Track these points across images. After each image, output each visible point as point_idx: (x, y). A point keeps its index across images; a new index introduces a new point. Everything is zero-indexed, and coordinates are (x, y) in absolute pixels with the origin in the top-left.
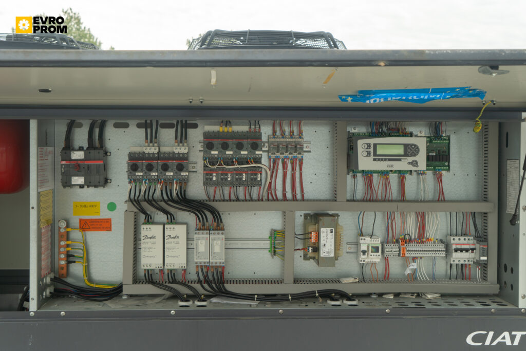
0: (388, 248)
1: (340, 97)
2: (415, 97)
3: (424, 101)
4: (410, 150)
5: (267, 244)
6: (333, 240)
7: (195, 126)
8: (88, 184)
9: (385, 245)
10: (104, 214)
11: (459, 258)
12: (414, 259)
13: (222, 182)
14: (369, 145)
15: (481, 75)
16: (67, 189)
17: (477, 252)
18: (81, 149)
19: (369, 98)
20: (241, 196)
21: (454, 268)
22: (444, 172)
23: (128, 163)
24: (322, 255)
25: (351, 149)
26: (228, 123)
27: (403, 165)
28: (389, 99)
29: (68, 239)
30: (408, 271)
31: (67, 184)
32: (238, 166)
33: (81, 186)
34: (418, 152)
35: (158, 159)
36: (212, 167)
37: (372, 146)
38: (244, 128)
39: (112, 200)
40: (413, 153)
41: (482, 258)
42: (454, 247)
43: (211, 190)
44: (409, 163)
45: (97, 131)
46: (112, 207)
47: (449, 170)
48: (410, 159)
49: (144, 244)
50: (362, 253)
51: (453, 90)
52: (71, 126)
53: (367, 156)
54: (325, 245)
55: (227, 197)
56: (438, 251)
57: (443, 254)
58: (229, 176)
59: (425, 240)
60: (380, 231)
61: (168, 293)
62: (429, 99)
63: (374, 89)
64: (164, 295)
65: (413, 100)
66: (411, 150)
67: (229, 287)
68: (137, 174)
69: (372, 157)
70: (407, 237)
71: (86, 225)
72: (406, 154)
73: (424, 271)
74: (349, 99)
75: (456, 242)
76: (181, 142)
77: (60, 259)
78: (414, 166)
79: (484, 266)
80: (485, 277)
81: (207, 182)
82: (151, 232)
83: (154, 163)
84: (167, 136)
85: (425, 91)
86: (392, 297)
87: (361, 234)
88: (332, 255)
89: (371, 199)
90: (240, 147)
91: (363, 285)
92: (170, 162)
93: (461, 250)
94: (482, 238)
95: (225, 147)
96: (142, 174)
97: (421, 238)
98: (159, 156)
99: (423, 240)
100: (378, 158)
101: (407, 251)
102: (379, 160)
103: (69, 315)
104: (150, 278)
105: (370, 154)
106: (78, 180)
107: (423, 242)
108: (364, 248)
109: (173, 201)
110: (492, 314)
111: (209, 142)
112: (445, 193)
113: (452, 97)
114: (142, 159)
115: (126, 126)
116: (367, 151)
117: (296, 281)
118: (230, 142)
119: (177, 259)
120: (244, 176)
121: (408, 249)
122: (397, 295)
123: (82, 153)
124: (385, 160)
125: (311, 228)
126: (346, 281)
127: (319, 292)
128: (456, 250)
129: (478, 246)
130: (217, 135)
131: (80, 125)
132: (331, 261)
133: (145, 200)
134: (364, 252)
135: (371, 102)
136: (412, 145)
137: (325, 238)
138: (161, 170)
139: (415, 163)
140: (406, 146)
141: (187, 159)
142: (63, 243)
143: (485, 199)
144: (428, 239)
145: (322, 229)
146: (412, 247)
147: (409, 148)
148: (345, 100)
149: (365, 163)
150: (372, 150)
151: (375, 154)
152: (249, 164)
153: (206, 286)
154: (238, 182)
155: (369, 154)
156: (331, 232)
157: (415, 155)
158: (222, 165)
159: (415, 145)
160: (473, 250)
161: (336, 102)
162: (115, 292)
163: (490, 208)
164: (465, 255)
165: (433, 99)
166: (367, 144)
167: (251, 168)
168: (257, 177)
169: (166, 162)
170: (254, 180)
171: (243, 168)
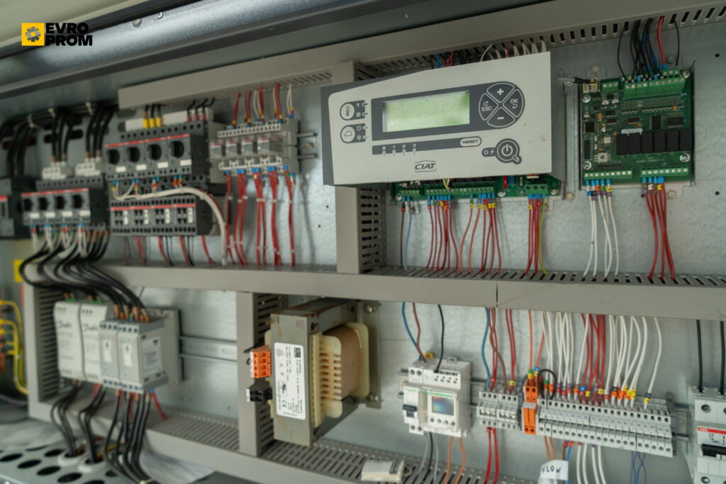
0: (487, 404)
4: (491, 107)
6: (302, 377)
9: (481, 394)
12: (569, 444)
14: (359, 107)
22: (672, 186)
24: (280, 410)
26: (155, 110)
29: (2, 317)
34: (519, 110)
36: (119, 199)
37: (368, 109)
38: (182, 117)
40: (502, 113)
42: (702, 436)
44: (487, 152)
47: (691, 177)
48: (491, 138)
49: (61, 336)
50: (405, 412)
53: (355, 141)
54: (284, 387)
56: (645, 436)
58: (147, 215)
59: (606, 392)
66: (492, 104)
68: (32, 216)
69: (370, 143)
70: (548, 377)
72: (477, 123)
75: (711, 418)
76: (95, 155)
78: (505, 159)
82: (67, 316)
83: (49, 196)
88: (302, 416)
89: (446, 266)
92: (66, 193)
95: (134, 155)
96: (38, 216)
97: (594, 384)
99: (600, 391)
100: (388, 143)
101: (540, 420)
102: (389, 149)
105: (363, 133)
107: (599, 400)
108: (410, 398)
111: (112, 149)
116: (354, 127)
120: (168, 215)
121: (542, 416)
124: (409, 147)
128: (710, 451)
130: (138, 136)
134: (410, 410)
136: (494, 87)
137: (284, 369)
139: (509, 151)
140: (476, 94)
144: (615, 390)
145: (278, 346)
146: (558, 410)
147: (486, 98)
150: (367, 121)
151: (378, 133)
152: (174, 188)
155: (359, 133)
156: (298, 355)
157: (508, 121)
158: (135, 194)
159: (507, 87)
166: (354, 104)
167: (177, 198)
168: (187, 216)
169: (57, 193)
170: (182, 222)
171: (166, 198)
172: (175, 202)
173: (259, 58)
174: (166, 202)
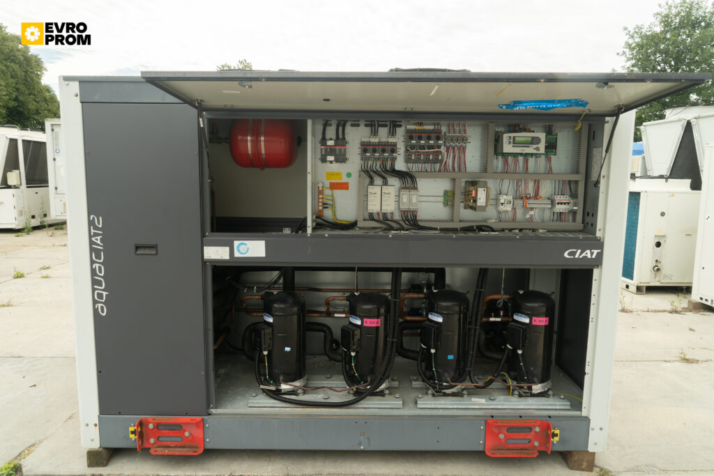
0: (516, 202)
1: (499, 106)
2: (544, 106)
3: (550, 108)
4: (535, 141)
5: (442, 199)
6: (485, 196)
7: (400, 126)
8: (337, 161)
9: (515, 200)
10: (344, 179)
11: (559, 208)
12: (532, 209)
13: (417, 161)
14: (510, 137)
15: (597, 89)
16: (324, 164)
17: (571, 205)
18: (331, 139)
19: (516, 107)
20: (429, 170)
21: (555, 215)
22: (552, 156)
23: (361, 148)
24: (478, 204)
25: (498, 140)
26: (421, 124)
27: (530, 150)
28: (528, 107)
29: (323, 194)
30: (528, 216)
31: (324, 160)
32: (427, 150)
33: (331, 162)
34: (540, 142)
35: (379, 145)
36: (411, 151)
37: (512, 138)
38: (431, 127)
39: (349, 171)
40: (537, 142)
41: (575, 208)
42: (557, 201)
43: (410, 165)
44: (534, 149)
45: (341, 129)
46: (349, 175)
47: (555, 155)
48: (535, 146)
49: (370, 197)
51: (569, 101)
52: (326, 125)
53: (508, 144)
55: (420, 170)
56: (546, 204)
57: (550, 206)
58: (422, 157)
60: (511, 191)
61: (384, 226)
62: (553, 108)
63: (523, 100)
64: (381, 228)
65: (543, 108)
67: (420, 224)
68: (367, 154)
69: (512, 145)
70: (528, 196)
71: (334, 186)
72: (532, 143)
73: (537, 216)
74: (504, 107)
75: (558, 198)
76: (393, 135)
77: (319, 206)
79: (574, 213)
80: (574, 220)
81: (408, 160)
82: (375, 190)
83: (377, 148)
84: (383, 132)
85: (553, 102)
86: (517, 231)
87: (500, 193)
88: (484, 205)
89: (507, 171)
90: (429, 138)
91: (501, 223)
92: (386, 148)
93: (561, 204)
94: (574, 195)
95: (420, 138)
96: (369, 154)
97: (536, 196)
98: (380, 144)
99: (538, 197)
100: (515, 143)
101: (528, 204)
102: (515, 146)
103: (330, 236)
104: (371, 217)
106: (331, 158)
107: (538, 199)
108: (502, 201)
109: (387, 171)
110: (581, 240)
111: (410, 135)
112: (553, 169)
113: (567, 106)
114: (370, 145)
115: (358, 125)
116: (509, 141)
117: (460, 221)
118: (423, 135)
119: (390, 206)
120: (431, 157)
122: (521, 230)
123: (333, 142)
124: (520, 146)
125: (472, 188)
126: (491, 221)
127: (476, 226)
128: (558, 204)
129: (572, 201)
130: (414, 131)
131: (331, 125)
132: (483, 208)
133: (372, 171)
134: (502, 204)
135: (517, 109)
136: (536, 137)
137: (480, 194)
138: (381, 152)
139: (538, 149)
140: (533, 138)
141: (396, 145)
142: (321, 196)
143: (577, 172)
144: (541, 197)
145: (479, 189)
146: (531, 201)
147: (535, 139)
148: (501, 108)
149: (508, 148)
150: (512, 140)
152: (435, 149)
153: (407, 223)
154: (427, 161)
155: (510, 143)
156: (484, 191)
157: (538, 144)
158: (418, 150)
159: (538, 138)
160: (568, 203)
161: (497, 109)
162: (353, 225)
163: (580, 178)
164: (563, 207)
165: (556, 107)
168: (439, 157)
169: (383, 147)
170: (437, 159)
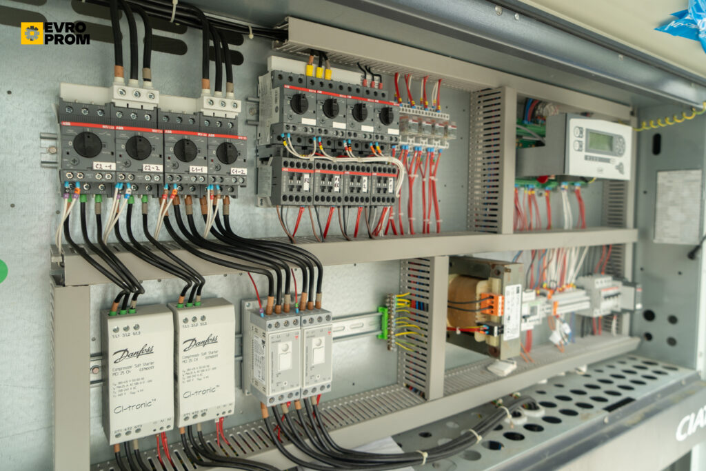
14: (582, 131)
30: (557, 337)
32: (355, 159)
36: (303, 157)
37: (584, 133)
40: (620, 150)
48: (618, 161)
50: (523, 320)
54: (509, 318)
58: (337, 182)
66: (618, 145)
68: (97, 165)
69: (584, 154)
70: (552, 286)
76: (218, 88)
83: (153, 135)
92: (198, 138)
95: (331, 110)
96: (113, 167)
108: (525, 310)
111: (298, 93)
116: (579, 142)
118: (342, 99)
120: (365, 184)
133: (127, 247)
138: (175, 159)
139: (621, 169)
146: (558, 299)
147: (617, 142)
150: (584, 139)
152: (374, 156)
155: (581, 147)
157: (622, 154)
158: (322, 154)
166: (579, 128)
167: (378, 166)
168: (388, 186)
170: (382, 192)
171: (364, 165)
172: (375, 169)
173: (448, 56)
174: (363, 169)
